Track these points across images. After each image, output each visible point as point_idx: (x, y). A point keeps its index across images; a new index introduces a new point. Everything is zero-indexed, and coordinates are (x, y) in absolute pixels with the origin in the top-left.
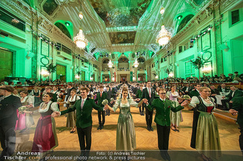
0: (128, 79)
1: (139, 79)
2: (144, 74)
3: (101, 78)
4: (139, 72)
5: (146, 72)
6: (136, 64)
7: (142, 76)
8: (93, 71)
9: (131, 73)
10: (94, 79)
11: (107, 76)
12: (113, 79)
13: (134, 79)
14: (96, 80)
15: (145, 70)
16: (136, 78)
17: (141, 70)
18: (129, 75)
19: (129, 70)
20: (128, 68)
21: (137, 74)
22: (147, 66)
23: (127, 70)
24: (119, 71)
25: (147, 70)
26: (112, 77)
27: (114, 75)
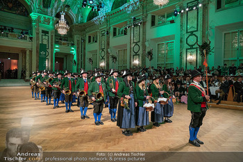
5: (74, 52)
9: (44, 46)
15: (73, 45)
16: (52, 62)
17: (64, 44)
18: (31, 52)
19: (31, 38)
20: (27, 33)
21: (54, 52)
22: (76, 38)
23: (25, 38)
25: (75, 46)
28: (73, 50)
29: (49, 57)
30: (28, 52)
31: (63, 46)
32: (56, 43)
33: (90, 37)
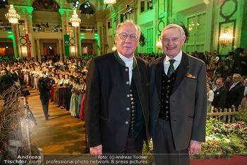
0: (60, 51)
1: (85, 50)
2: (95, 41)
4: (82, 36)
5: (97, 37)
6: (75, 21)
7: (89, 43)
9: (67, 37)
11: (6, 43)
12: (24, 50)
13: (73, 50)
15: (96, 31)
16: (78, 48)
17: (88, 31)
18: (62, 41)
19: (61, 30)
20: (58, 26)
21: (81, 40)
22: (99, 24)
23: (57, 31)
24: (37, 31)
25: (98, 32)
26: (19, 46)
27: (23, 41)
29: (76, 44)
30: (60, 42)
31: (87, 33)
32: (82, 31)
33: (109, 23)
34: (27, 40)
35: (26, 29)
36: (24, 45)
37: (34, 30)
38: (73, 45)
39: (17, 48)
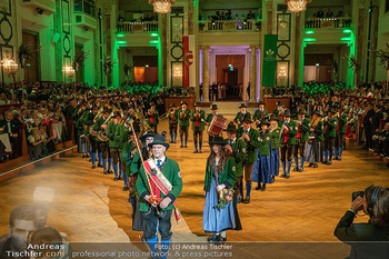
1: (312, 73)
3: (116, 69)
4: (309, 37)
5: (349, 38)
7: (325, 56)
8: (76, 32)
9: (271, 41)
10: (80, 73)
11: (146, 57)
13: (283, 71)
14: (89, 78)
15: (348, 23)
16: (296, 66)
17: (326, 24)
21: (304, 45)
22: (357, 4)
23: (248, 27)
24: (205, 28)
25: (355, 25)
26: (169, 64)
27: (178, 52)
28: (348, 35)
29: (291, 58)
30: (253, 52)
31: (323, 30)
32: (309, 24)
34: (185, 49)
35: (186, 25)
36: (177, 61)
37: (201, 26)
38: (283, 60)
39: (165, 67)
